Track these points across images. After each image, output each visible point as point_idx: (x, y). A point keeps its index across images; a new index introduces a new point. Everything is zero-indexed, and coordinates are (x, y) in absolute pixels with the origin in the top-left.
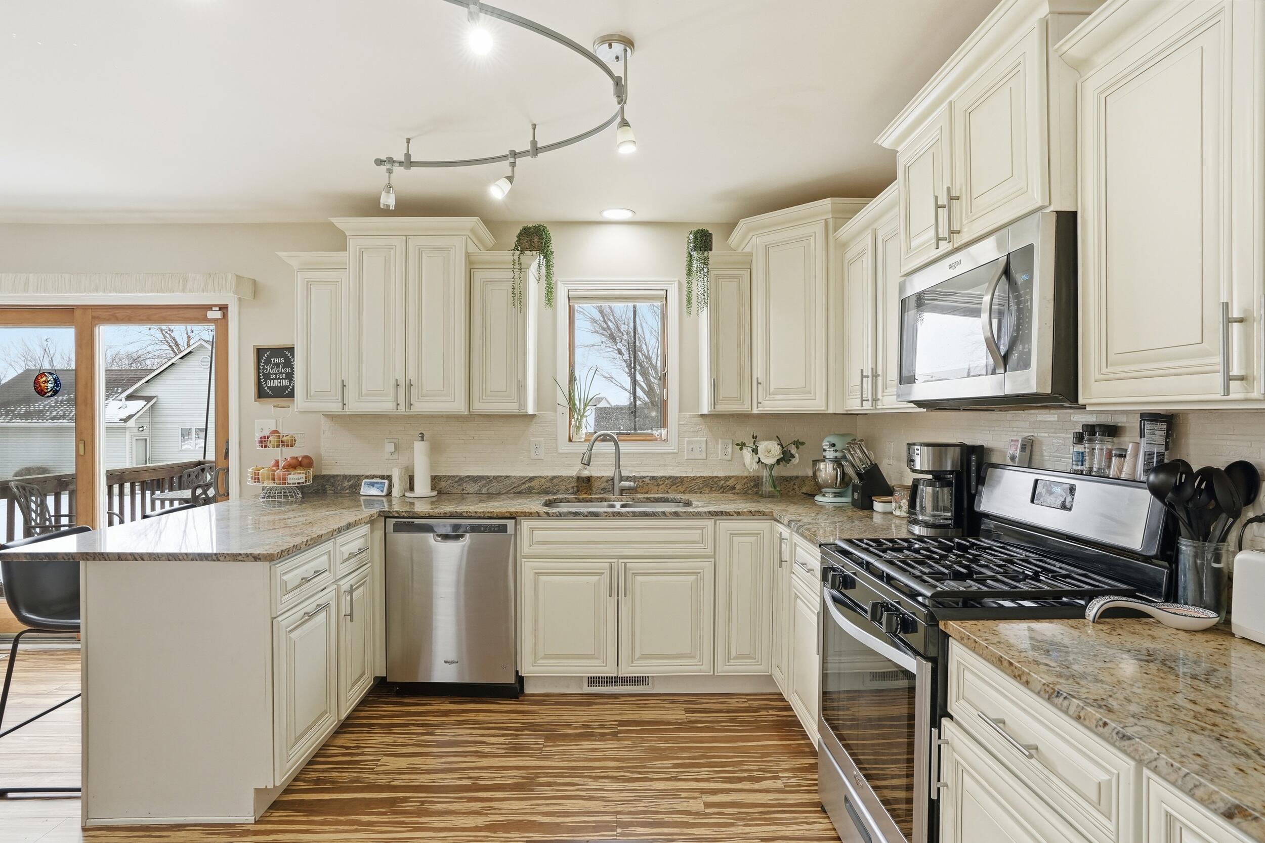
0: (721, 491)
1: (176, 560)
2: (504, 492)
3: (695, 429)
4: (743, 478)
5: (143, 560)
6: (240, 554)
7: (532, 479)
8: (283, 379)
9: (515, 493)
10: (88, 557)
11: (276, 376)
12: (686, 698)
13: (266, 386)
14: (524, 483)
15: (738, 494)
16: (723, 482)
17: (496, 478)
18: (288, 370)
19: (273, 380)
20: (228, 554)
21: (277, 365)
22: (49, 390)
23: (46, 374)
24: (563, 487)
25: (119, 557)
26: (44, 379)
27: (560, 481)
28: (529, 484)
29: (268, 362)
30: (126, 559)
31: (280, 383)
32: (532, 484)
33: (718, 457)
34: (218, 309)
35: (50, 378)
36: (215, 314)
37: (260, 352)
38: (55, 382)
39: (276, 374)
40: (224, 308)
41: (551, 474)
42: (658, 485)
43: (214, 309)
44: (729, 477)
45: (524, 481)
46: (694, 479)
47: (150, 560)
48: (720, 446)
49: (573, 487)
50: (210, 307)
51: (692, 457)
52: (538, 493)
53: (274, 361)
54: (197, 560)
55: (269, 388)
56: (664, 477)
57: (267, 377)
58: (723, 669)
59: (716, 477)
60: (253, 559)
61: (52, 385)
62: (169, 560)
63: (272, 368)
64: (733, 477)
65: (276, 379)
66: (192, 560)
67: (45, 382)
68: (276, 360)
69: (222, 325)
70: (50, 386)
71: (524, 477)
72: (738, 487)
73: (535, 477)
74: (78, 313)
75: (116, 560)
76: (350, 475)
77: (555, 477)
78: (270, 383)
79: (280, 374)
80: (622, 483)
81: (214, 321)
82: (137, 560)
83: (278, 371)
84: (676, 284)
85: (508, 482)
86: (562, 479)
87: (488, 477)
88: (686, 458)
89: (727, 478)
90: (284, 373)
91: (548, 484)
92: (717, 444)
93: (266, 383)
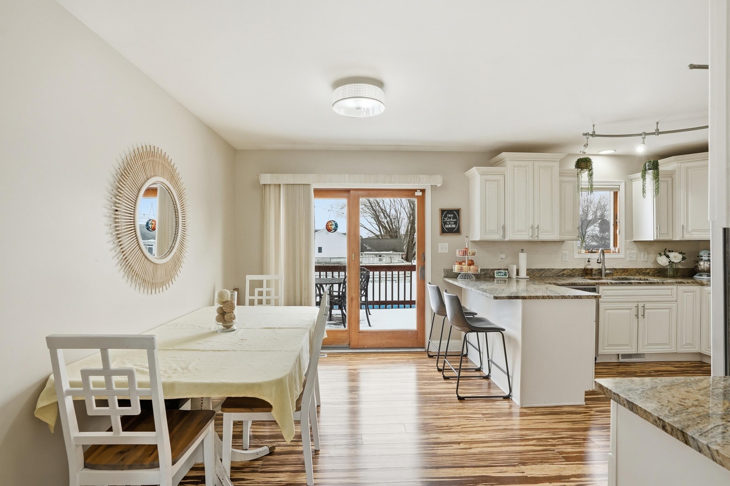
0: (644, 275)
1: (565, 299)
2: (552, 276)
3: (631, 247)
4: (653, 269)
5: (552, 298)
6: (590, 296)
7: (564, 270)
8: (452, 224)
9: (557, 276)
10: (531, 298)
11: (449, 223)
12: (665, 363)
13: (445, 227)
14: (560, 272)
15: (651, 276)
16: (644, 271)
17: (548, 269)
18: (455, 220)
19: (448, 225)
20: (585, 296)
21: (450, 218)
22: (333, 229)
23: (332, 221)
24: (577, 274)
25: (543, 297)
26: (330, 224)
27: (576, 271)
28: (563, 272)
29: (445, 216)
30: (546, 298)
31: (451, 226)
32: (564, 272)
33: (641, 260)
34: (419, 191)
35: (333, 223)
36: (419, 194)
37: (442, 211)
38: (336, 225)
39: (449, 222)
40: (423, 191)
41: (572, 268)
42: (617, 272)
43: (417, 191)
44: (647, 268)
45: (560, 271)
46: (632, 269)
47: (555, 299)
48: (642, 255)
49: (581, 274)
50: (416, 190)
51: (631, 260)
52: (566, 276)
53: (448, 216)
54: (573, 298)
55: (446, 228)
56: (620, 269)
57: (445, 223)
58: (680, 350)
59: (642, 269)
60: (594, 297)
61: (334, 227)
62: (562, 299)
63: (447, 219)
64: (649, 269)
65: (450, 224)
66: (571, 298)
67: (331, 225)
68: (450, 216)
69: (422, 200)
70: (333, 227)
71: (561, 269)
72: (651, 273)
73: (565, 269)
74: (352, 192)
75: (542, 299)
76: (484, 269)
77: (574, 269)
78: (447, 226)
79: (451, 222)
80: (606, 271)
81: (418, 197)
82: (550, 299)
83: (451, 220)
84: (624, 183)
85: (554, 271)
86: (577, 270)
87: (545, 269)
88: (628, 260)
89: (646, 269)
90: (453, 222)
91: (571, 272)
92: (641, 254)
93: (445, 226)
